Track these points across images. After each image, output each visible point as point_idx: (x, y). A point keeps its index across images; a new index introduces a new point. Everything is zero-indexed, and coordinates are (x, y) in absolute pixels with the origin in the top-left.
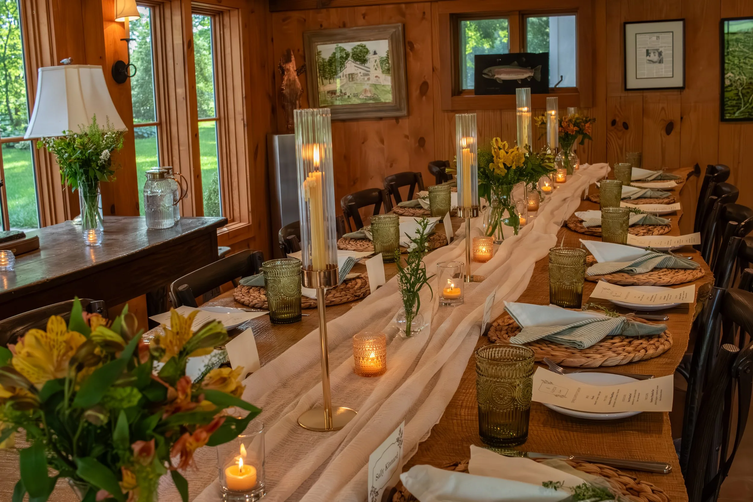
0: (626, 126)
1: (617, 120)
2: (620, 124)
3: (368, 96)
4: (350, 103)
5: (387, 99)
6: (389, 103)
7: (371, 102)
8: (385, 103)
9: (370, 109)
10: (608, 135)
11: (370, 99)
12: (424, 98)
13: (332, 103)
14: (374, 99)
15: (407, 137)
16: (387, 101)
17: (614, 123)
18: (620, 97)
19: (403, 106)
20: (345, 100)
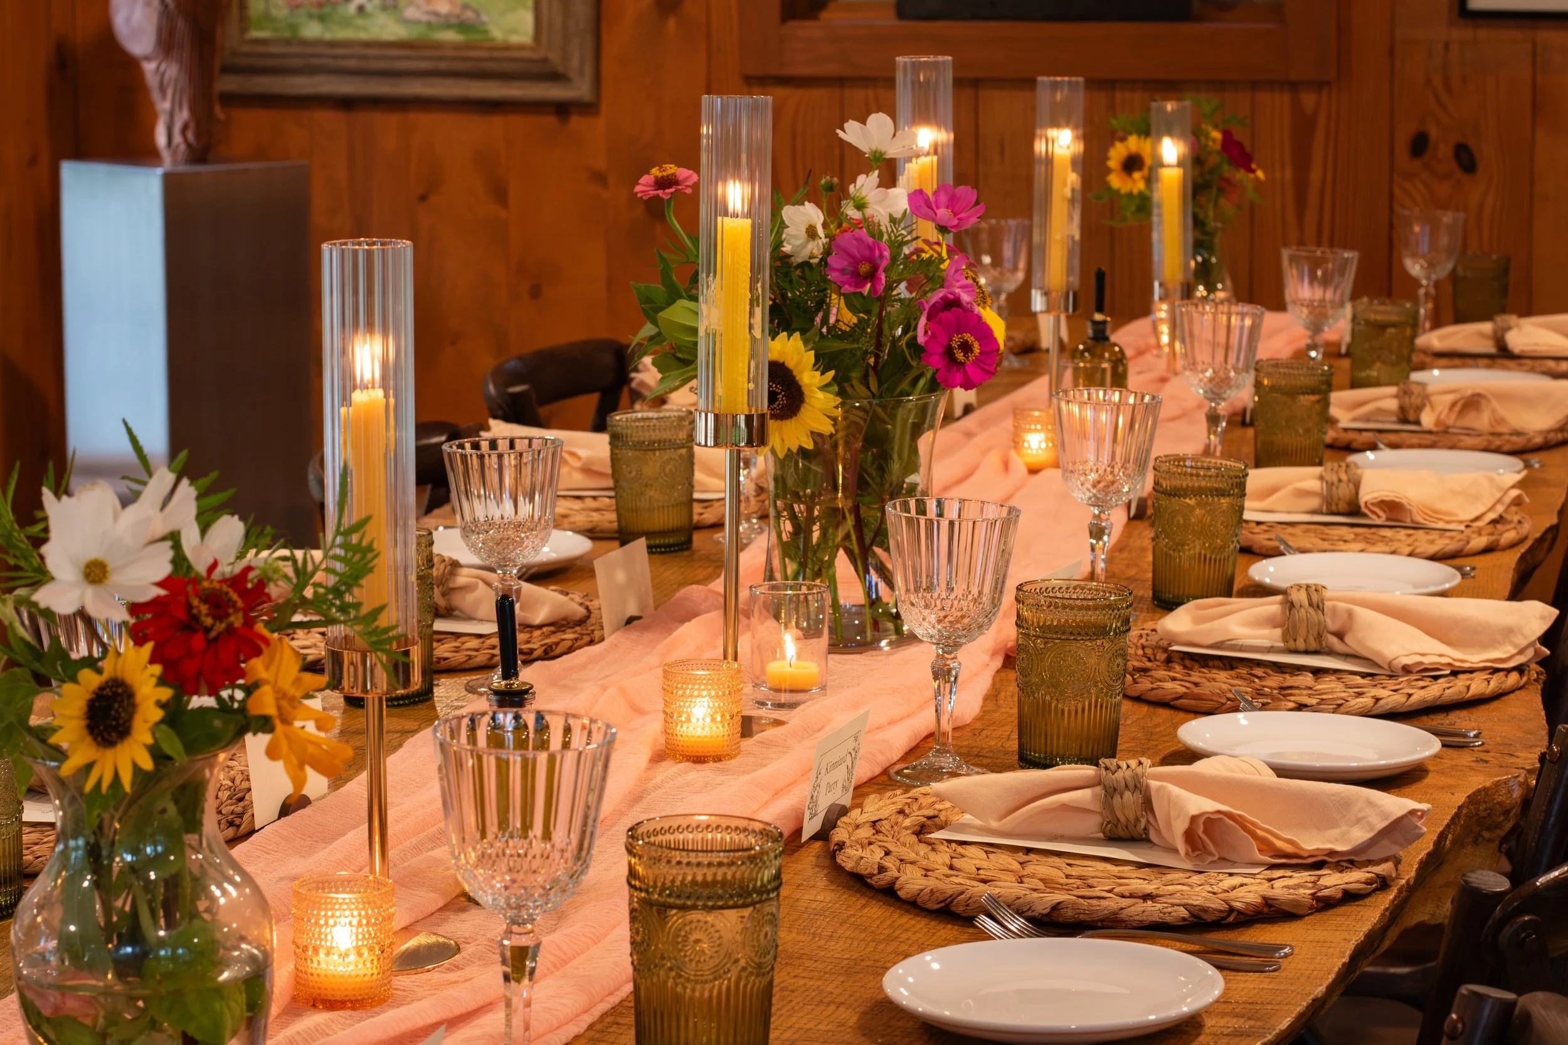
0: (1466, 160)
1: (1433, 132)
2: (1444, 150)
3: (436, 14)
4: (363, 36)
5: (514, 31)
6: (521, 47)
7: (450, 36)
8: (508, 47)
9: (443, 66)
10: (1397, 192)
11: (448, 26)
12: (672, 23)
13: (293, 27)
14: (462, 26)
15: (599, 178)
16: (515, 39)
17: (1419, 145)
18: (1447, 46)
19: (575, 62)
20: (346, 22)
